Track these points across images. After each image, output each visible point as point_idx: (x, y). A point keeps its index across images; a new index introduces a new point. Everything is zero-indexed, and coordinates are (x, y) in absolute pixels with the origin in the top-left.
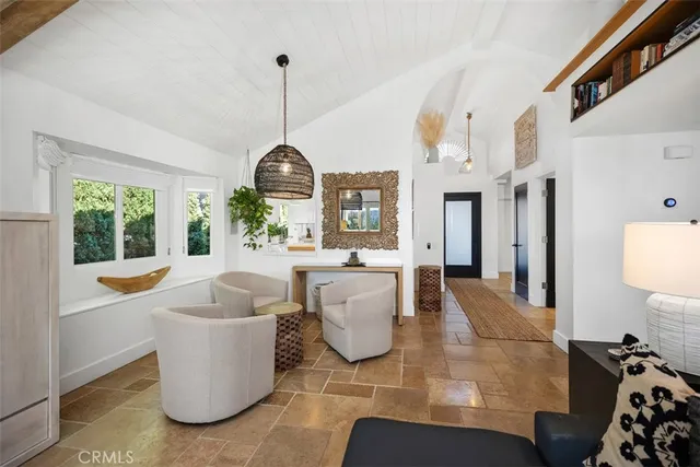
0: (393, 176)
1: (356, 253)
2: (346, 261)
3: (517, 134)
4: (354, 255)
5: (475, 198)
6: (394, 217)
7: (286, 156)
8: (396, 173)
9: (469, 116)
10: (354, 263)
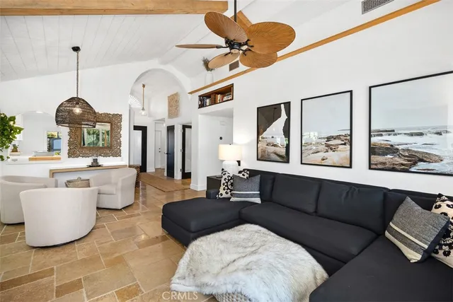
0: (119, 117)
1: (97, 159)
2: (90, 164)
3: (169, 103)
4: (95, 161)
5: (143, 129)
6: (119, 139)
7: (77, 104)
8: (121, 115)
9: (144, 86)
10: (95, 165)
